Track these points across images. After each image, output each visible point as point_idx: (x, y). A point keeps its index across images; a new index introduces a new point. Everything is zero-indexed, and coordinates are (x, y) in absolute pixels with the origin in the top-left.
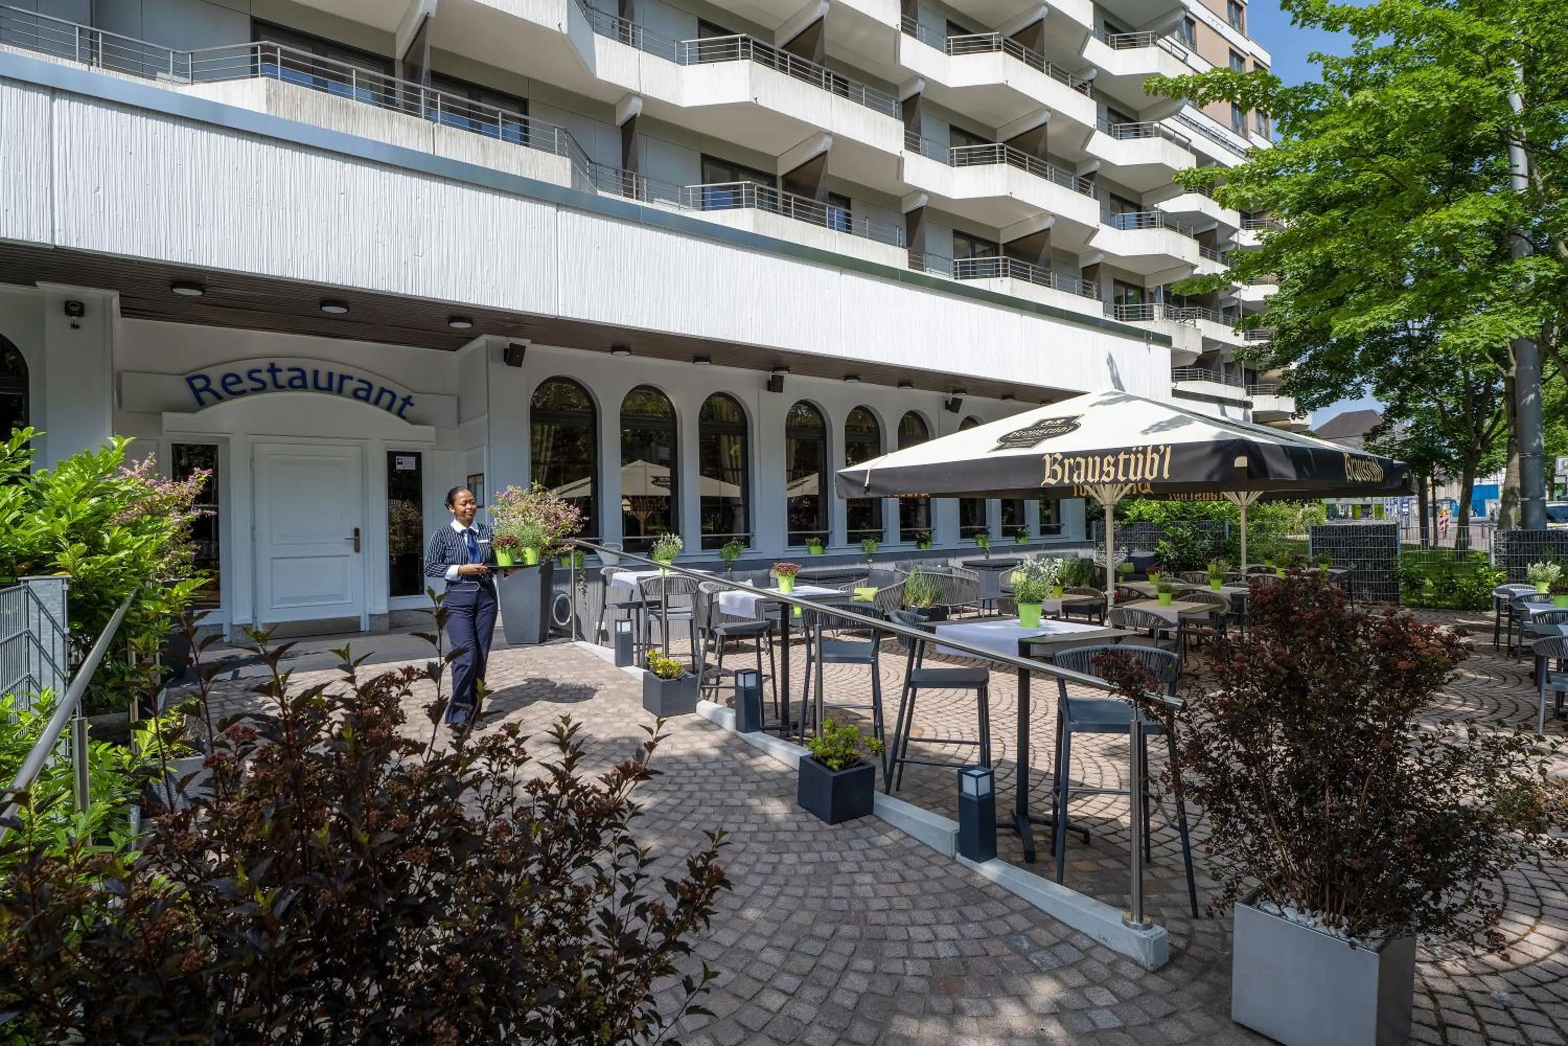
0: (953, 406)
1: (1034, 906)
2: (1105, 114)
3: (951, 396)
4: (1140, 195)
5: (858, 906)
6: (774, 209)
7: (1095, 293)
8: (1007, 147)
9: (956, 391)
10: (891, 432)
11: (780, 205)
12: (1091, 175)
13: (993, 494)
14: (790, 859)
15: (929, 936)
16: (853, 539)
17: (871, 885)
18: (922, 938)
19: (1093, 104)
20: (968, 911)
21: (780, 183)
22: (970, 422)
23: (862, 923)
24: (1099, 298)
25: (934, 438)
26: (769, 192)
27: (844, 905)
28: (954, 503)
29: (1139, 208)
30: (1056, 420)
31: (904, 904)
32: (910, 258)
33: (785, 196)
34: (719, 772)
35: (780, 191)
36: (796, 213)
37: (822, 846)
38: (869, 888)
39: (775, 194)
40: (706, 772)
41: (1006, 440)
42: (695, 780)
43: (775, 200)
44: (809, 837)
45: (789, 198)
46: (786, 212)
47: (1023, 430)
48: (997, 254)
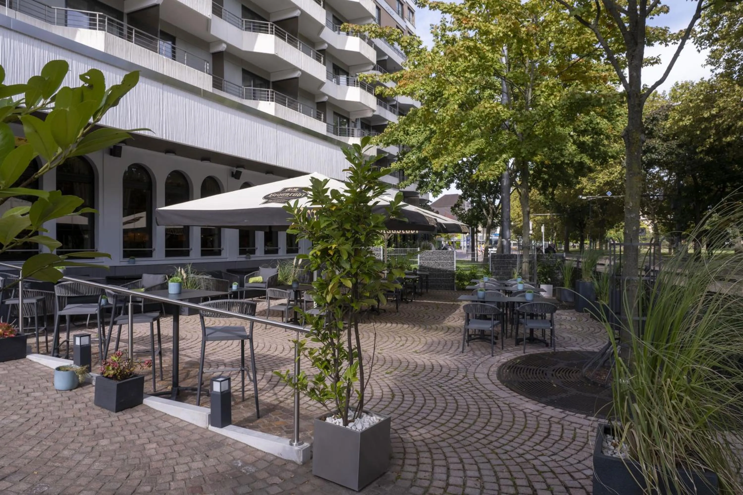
0: (237, 175)
1: (247, 445)
2: (331, 19)
3: (235, 169)
4: (348, 67)
5: (145, 460)
6: (121, 35)
7: (322, 117)
8: (275, 25)
9: (238, 167)
10: (197, 188)
11: (125, 32)
12: (323, 51)
13: (260, 228)
14: (104, 442)
15: (186, 468)
16: (168, 254)
17: (155, 449)
18: (182, 470)
19: (324, 11)
20: (210, 453)
21: (125, 18)
22: (247, 185)
23: (147, 468)
24: (325, 121)
25: (224, 192)
26: (118, 23)
27: (137, 461)
28: (236, 232)
29: (347, 74)
30: (293, 188)
31: (175, 455)
32: (214, 81)
33: (129, 28)
34: (58, 399)
35: (125, 24)
36: (135, 40)
37: (126, 433)
38: (154, 450)
39: (122, 25)
40: (49, 401)
41: (268, 198)
42: (41, 405)
43: (122, 30)
44: (118, 429)
45: (132, 30)
46: (129, 39)
47: (276, 193)
48: (269, 88)
